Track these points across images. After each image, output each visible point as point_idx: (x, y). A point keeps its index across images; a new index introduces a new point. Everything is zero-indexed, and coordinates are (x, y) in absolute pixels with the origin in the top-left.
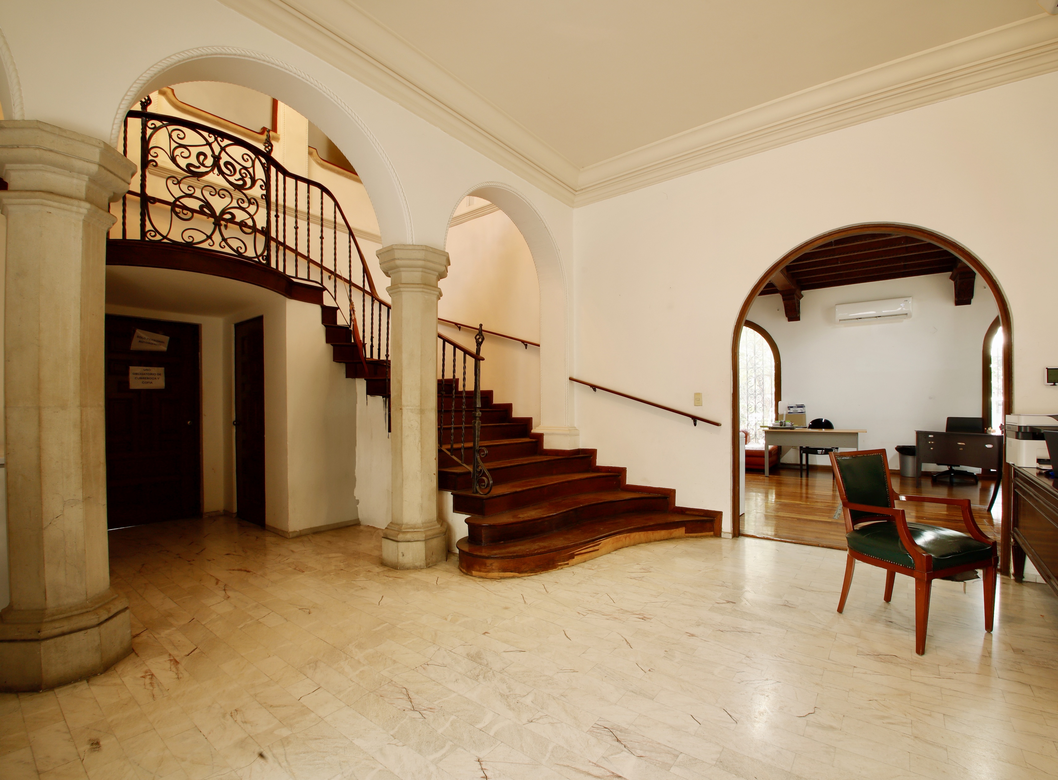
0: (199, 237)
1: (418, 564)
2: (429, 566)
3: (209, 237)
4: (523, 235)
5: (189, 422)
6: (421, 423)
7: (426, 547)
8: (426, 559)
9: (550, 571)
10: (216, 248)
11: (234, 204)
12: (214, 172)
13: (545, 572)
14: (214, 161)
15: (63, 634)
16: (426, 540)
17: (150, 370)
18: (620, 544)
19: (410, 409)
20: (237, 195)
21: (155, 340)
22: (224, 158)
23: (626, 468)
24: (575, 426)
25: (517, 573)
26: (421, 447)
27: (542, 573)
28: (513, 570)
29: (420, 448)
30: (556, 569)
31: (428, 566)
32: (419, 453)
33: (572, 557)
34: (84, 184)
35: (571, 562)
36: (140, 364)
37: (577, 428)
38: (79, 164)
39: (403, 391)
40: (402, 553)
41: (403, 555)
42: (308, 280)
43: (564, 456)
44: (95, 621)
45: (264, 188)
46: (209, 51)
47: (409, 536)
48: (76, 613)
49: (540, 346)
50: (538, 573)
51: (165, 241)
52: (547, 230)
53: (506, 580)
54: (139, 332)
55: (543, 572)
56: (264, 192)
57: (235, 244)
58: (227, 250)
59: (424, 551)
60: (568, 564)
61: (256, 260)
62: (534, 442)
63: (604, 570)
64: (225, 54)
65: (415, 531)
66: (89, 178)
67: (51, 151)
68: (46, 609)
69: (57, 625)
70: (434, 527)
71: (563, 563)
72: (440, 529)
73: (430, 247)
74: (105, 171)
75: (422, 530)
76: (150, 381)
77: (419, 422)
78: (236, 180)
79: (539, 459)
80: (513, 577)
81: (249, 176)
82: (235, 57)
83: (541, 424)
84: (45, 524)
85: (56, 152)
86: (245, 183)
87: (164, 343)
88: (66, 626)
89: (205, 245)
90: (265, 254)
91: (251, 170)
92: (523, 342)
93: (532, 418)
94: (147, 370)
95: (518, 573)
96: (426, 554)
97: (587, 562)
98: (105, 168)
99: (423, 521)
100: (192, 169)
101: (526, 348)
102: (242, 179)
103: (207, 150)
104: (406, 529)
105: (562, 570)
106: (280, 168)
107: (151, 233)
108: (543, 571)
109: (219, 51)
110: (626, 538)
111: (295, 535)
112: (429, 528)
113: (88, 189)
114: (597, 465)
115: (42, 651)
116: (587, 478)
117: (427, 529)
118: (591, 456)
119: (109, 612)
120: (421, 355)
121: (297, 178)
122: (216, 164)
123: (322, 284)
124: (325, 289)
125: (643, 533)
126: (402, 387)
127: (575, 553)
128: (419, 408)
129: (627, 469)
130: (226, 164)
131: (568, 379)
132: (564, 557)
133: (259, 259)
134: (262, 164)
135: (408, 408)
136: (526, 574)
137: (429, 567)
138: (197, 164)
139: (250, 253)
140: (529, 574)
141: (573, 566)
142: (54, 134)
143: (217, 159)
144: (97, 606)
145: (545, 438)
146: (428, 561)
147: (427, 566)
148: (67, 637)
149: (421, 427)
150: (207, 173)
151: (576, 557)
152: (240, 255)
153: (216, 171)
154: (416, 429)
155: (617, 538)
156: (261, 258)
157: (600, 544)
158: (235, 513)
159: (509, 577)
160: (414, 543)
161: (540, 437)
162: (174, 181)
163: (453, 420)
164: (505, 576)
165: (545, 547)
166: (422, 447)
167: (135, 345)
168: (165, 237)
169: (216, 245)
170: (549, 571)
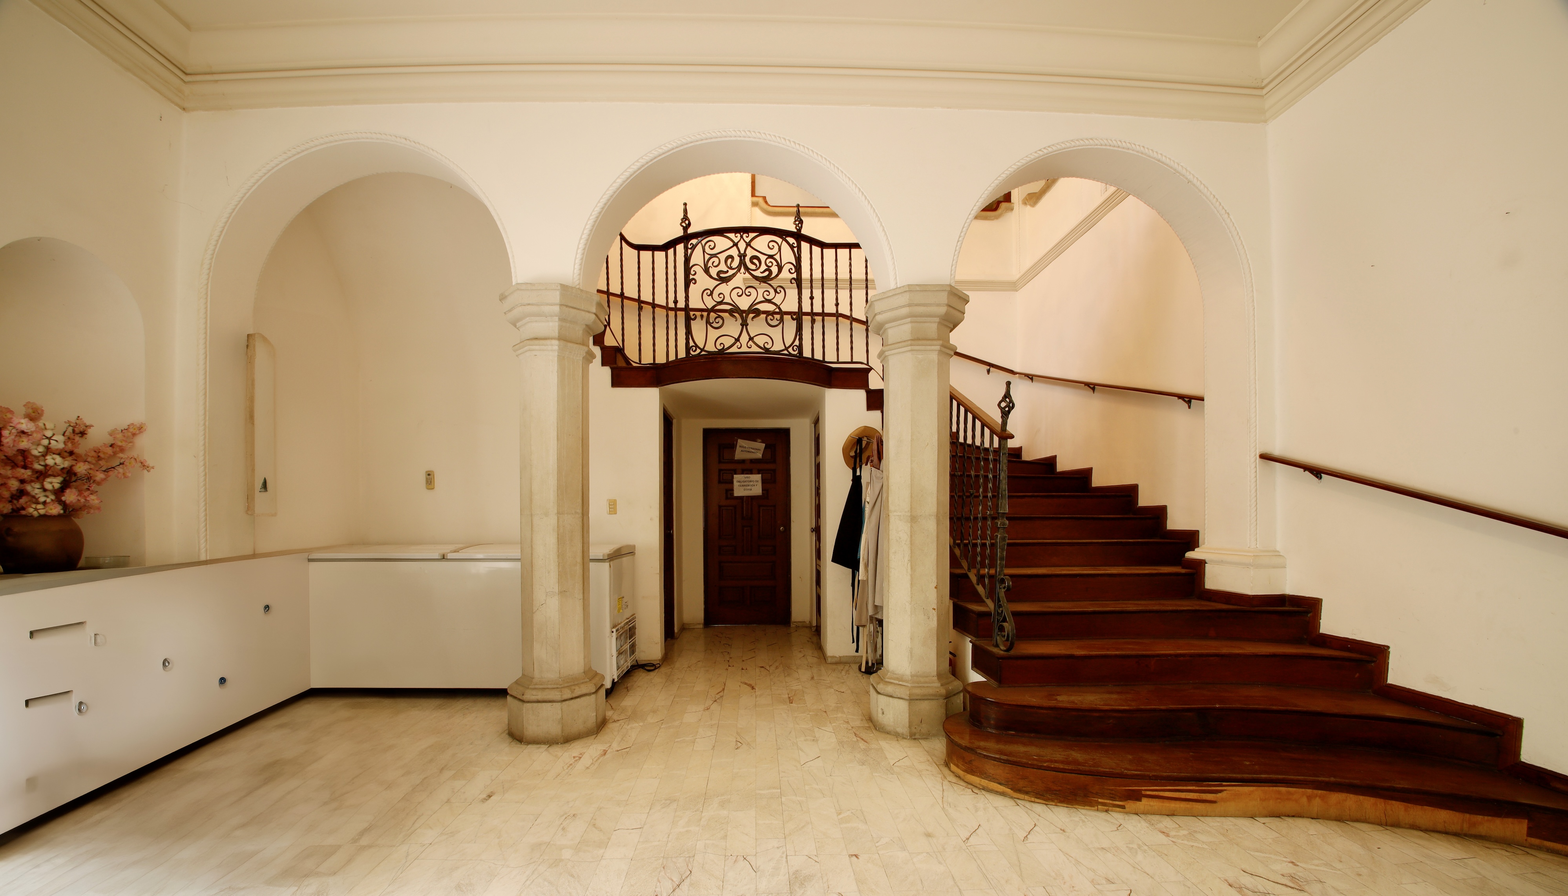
0: (728, 341)
1: (900, 730)
2: (916, 737)
3: (737, 340)
4: (1156, 210)
5: (782, 528)
6: (911, 535)
7: (910, 709)
8: (910, 727)
9: (1077, 806)
10: (744, 349)
11: (760, 299)
12: (741, 272)
13: (1065, 805)
14: (741, 260)
15: (538, 702)
16: (912, 700)
17: (749, 477)
18: (1289, 806)
19: (898, 516)
20: (762, 288)
21: (753, 449)
22: (750, 253)
23: (1388, 647)
24: (1278, 550)
25: (1009, 790)
26: (911, 568)
27: (1058, 804)
28: (1003, 782)
29: (909, 570)
30: (1093, 808)
31: (913, 737)
32: (909, 577)
33: (1136, 796)
34: (557, 324)
35: (1131, 805)
36: (743, 472)
37: (1281, 554)
38: (547, 309)
39: (889, 492)
40: (882, 709)
41: (883, 713)
42: (852, 362)
43: (1239, 606)
44: (558, 698)
45: (793, 271)
46: (647, 159)
47: (890, 689)
48: (549, 686)
49: (1205, 400)
50: (1051, 803)
51: (703, 353)
52: (1194, 185)
53: (988, 795)
54: (741, 442)
55: (1062, 805)
56: (794, 276)
57: (761, 341)
58: (755, 349)
59: (907, 715)
60: (1123, 807)
61: (786, 352)
62: (1183, 573)
63: (1192, 846)
64: (664, 153)
65: (901, 685)
66: (559, 319)
67: (529, 304)
68: (533, 678)
69: (534, 692)
70: (929, 685)
71: (1111, 802)
72: (937, 690)
73: (917, 285)
74: (567, 309)
75: (909, 685)
76: (749, 487)
77: (909, 533)
78: (761, 273)
79: (1186, 605)
80: (1003, 794)
81: (775, 263)
82: (674, 151)
83: (1206, 544)
84: (535, 609)
85: (532, 305)
86: (771, 272)
87: (760, 450)
88: (540, 696)
89: (734, 349)
90: (797, 343)
91: (777, 257)
92: (1181, 397)
93: (1198, 531)
94: (747, 477)
95: (1012, 789)
96: (909, 719)
97: (1175, 818)
98: (567, 306)
99: (913, 673)
100: (722, 275)
101: (1189, 407)
102: (768, 269)
103: (734, 252)
104: (891, 678)
105: (1104, 814)
106: (812, 242)
107: (693, 349)
108: (1061, 802)
109: (656, 153)
110: (1309, 798)
111: (834, 660)
112: (920, 685)
113: (561, 328)
114: (1322, 631)
115: (524, 710)
116: (1274, 656)
117: (917, 685)
118: (1308, 612)
119: (572, 692)
120: (912, 440)
121: (836, 246)
122: (742, 263)
123: (867, 364)
124: (871, 369)
125: (1372, 800)
126: (888, 485)
127: (1143, 792)
128: (909, 514)
129: (1390, 650)
130: (754, 257)
131: (1258, 457)
132: (1114, 792)
133: (788, 351)
134: (792, 247)
135: (895, 514)
136: (1026, 797)
137: (915, 739)
138: (725, 269)
139: (778, 346)
140: (1033, 799)
141: (1137, 814)
142: (528, 290)
143: (742, 256)
144: (566, 685)
145: (1208, 567)
146: (914, 730)
147: (911, 736)
148: (539, 704)
149: (911, 541)
150: (734, 275)
151: (1145, 801)
152: (767, 351)
153: (742, 270)
154: (905, 544)
155: (1279, 792)
156: (790, 350)
157: (1221, 791)
158: (814, 627)
159: (997, 792)
160: (896, 700)
161: (1200, 565)
162: (707, 293)
163: (979, 532)
164: (989, 787)
165: (1076, 762)
166: (913, 569)
167: (739, 455)
168: (702, 350)
169: (744, 346)
170: (1075, 806)
